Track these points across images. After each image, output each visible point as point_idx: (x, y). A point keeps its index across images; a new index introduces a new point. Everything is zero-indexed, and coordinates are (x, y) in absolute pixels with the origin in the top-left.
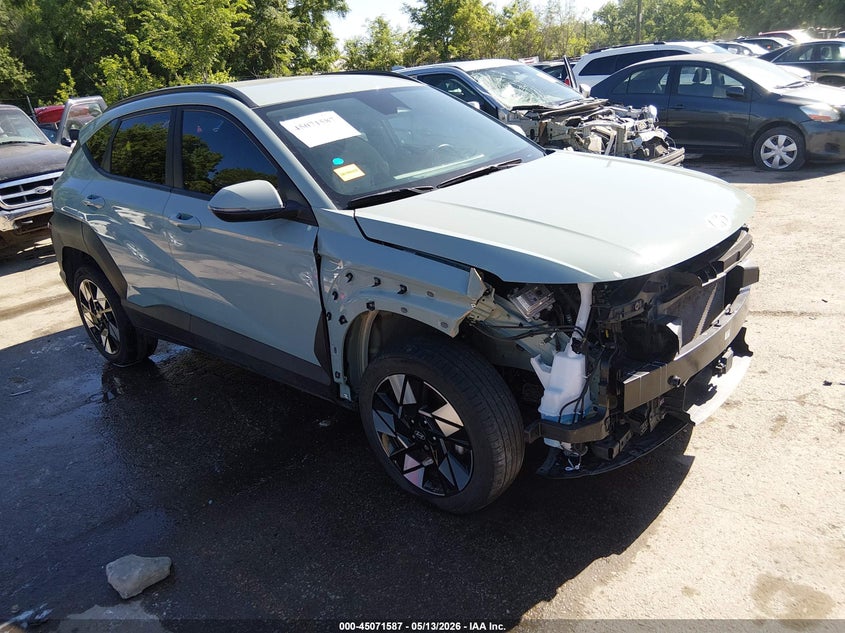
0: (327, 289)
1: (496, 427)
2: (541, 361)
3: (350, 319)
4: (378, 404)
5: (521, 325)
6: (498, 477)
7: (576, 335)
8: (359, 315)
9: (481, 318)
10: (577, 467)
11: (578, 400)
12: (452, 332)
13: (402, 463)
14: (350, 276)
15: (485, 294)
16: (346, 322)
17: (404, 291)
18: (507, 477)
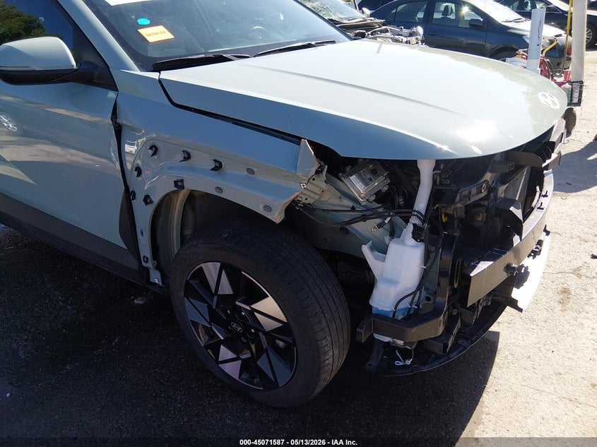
0: (129, 166)
1: (324, 323)
2: (373, 249)
3: (156, 199)
4: (190, 292)
5: (353, 209)
6: (323, 376)
7: (414, 220)
8: (168, 195)
9: (310, 201)
10: (408, 362)
11: (414, 293)
12: (277, 216)
13: (217, 353)
14: (155, 149)
15: (318, 172)
16: (152, 202)
17: (218, 167)
18: (333, 373)
